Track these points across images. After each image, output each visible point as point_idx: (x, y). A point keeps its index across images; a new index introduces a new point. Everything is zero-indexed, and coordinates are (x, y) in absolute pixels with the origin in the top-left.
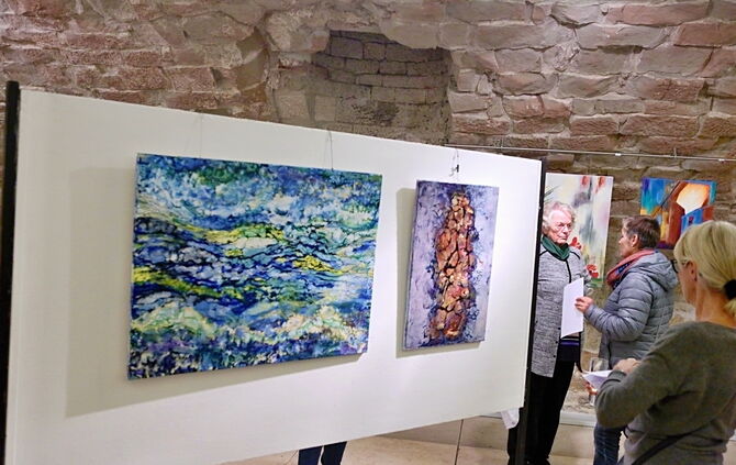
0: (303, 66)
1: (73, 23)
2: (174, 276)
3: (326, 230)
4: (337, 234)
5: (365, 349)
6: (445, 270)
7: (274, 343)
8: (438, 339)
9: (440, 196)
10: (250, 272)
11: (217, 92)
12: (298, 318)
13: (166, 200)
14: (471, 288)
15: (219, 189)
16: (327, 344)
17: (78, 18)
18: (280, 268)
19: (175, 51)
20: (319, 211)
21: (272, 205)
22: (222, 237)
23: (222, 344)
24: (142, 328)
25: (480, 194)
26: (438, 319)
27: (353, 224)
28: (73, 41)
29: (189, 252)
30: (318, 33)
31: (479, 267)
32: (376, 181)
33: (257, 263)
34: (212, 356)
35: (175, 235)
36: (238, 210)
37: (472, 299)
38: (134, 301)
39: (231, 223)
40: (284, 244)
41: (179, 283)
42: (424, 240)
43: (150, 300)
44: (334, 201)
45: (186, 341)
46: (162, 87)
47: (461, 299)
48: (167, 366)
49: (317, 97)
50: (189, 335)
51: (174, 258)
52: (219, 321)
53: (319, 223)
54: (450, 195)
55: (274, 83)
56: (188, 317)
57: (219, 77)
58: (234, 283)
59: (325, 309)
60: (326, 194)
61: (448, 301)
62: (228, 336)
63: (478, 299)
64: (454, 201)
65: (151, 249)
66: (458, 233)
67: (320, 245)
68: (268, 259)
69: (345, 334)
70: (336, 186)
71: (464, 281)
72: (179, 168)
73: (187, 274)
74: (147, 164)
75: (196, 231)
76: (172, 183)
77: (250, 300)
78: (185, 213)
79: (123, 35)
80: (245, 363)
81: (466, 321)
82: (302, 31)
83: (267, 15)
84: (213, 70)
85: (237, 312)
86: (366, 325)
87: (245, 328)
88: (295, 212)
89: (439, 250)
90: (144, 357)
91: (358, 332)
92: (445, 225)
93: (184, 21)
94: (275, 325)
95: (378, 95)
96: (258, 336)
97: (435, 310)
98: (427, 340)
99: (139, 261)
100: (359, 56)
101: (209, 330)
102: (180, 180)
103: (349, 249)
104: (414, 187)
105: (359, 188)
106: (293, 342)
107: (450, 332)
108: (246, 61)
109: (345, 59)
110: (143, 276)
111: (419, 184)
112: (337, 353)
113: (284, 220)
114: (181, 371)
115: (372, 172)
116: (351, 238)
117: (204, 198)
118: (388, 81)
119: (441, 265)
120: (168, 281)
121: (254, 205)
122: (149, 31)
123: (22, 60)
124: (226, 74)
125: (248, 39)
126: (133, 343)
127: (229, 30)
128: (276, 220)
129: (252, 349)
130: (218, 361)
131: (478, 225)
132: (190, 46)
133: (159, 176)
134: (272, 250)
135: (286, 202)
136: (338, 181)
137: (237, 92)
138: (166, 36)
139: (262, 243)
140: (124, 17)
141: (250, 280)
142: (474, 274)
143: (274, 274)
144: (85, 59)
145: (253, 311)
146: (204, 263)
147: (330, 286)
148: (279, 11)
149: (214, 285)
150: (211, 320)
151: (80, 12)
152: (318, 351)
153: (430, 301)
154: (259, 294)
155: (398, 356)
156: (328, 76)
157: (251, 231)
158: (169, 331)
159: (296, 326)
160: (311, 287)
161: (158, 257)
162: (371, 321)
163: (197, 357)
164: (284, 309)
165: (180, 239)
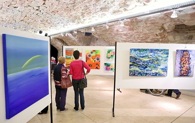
0: (171, 31)
1: (135, 30)
2: (135, 64)
3: (159, 58)
4: (161, 58)
5: (167, 75)
6: (183, 64)
7: (150, 73)
8: (181, 75)
9: (181, 52)
10: (146, 63)
11: (157, 37)
12: (154, 70)
13: (134, 54)
14: (189, 67)
15: (141, 52)
16: (159, 74)
17: (135, 29)
18: (151, 63)
19: (149, 32)
20: (157, 55)
21: (149, 54)
22: (142, 59)
23: (142, 73)
24: (131, 70)
25: (191, 51)
26: (182, 72)
27: (164, 57)
28: (135, 33)
29: (137, 61)
30: (172, 26)
31: (191, 64)
32: (168, 50)
33: (147, 62)
34: (140, 74)
35: (135, 58)
36: (144, 55)
37: (190, 69)
38: (130, 66)
39: (143, 57)
40: (151, 60)
41: (136, 64)
42: (178, 59)
43: (132, 66)
44: (160, 53)
45: (137, 72)
46: (148, 38)
47: (187, 69)
48: (134, 75)
49: (176, 36)
50: (137, 71)
51: (135, 61)
52: (141, 70)
53: (157, 56)
54: (184, 52)
55: (167, 35)
56: (137, 69)
57: (157, 35)
58: (144, 65)
59: (159, 69)
60: (158, 52)
61: (184, 69)
62: (143, 72)
63: (191, 69)
64: (185, 53)
65: (132, 60)
66: (186, 58)
67: (157, 60)
68: (149, 62)
69: (163, 73)
70: (160, 51)
71: (188, 66)
72: (135, 50)
73: (137, 63)
74: (131, 50)
75: (138, 58)
76: (134, 52)
77: (146, 67)
78: (136, 56)
79: (142, 31)
80: (145, 76)
81: (188, 73)
82: (169, 26)
83: (163, 24)
84: (156, 34)
85: (144, 69)
86: (167, 72)
87: (145, 71)
88: (153, 55)
89: (181, 61)
90: (131, 73)
91: (165, 73)
92: (183, 57)
93: (150, 27)
94: (150, 71)
95: (189, 34)
96: (147, 72)
97: (181, 71)
98: (179, 75)
99: (130, 62)
100: (185, 28)
101: (140, 71)
102: (136, 52)
103: (163, 61)
104: (176, 51)
105: (164, 51)
106: (153, 73)
107: (184, 74)
108: (161, 32)
109: (182, 29)
110: (131, 63)
111: (177, 50)
112: (161, 76)
113: (151, 56)
114: (136, 76)
115: (167, 49)
116: (163, 59)
117: (139, 54)
118: (191, 31)
119: (182, 63)
120: (134, 64)
121: (146, 54)
122: (145, 30)
123: (129, 36)
124: (158, 34)
125: (160, 29)
126: (130, 72)
127: (157, 28)
128: (150, 56)
129: (147, 74)
130: (141, 75)
131: (191, 56)
132: (151, 31)
133: (133, 51)
134: (149, 60)
135: (151, 54)
136: (160, 50)
137: (160, 37)
138: (148, 30)
139: (148, 59)
140: (141, 28)
141: (146, 64)
142: (190, 65)
143: (150, 64)
144: (137, 35)
145: (146, 69)
146: (139, 62)
147: (160, 66)
148: (165, 24)
149: (141, 65)
150: (140, 69)
151: (135, 28)
152: (158, 75)
153: (180, 69)
154: (148, 66)
155: (173, 77)
156: (178, 32)
157: (146, 58)
158: (134, 70)
159: (154, 71)
160: (156, 66)
161: (133, 61)
162: (167, 71)
163: (138, 74)
164: (152, 69)
165: (136, 59)
